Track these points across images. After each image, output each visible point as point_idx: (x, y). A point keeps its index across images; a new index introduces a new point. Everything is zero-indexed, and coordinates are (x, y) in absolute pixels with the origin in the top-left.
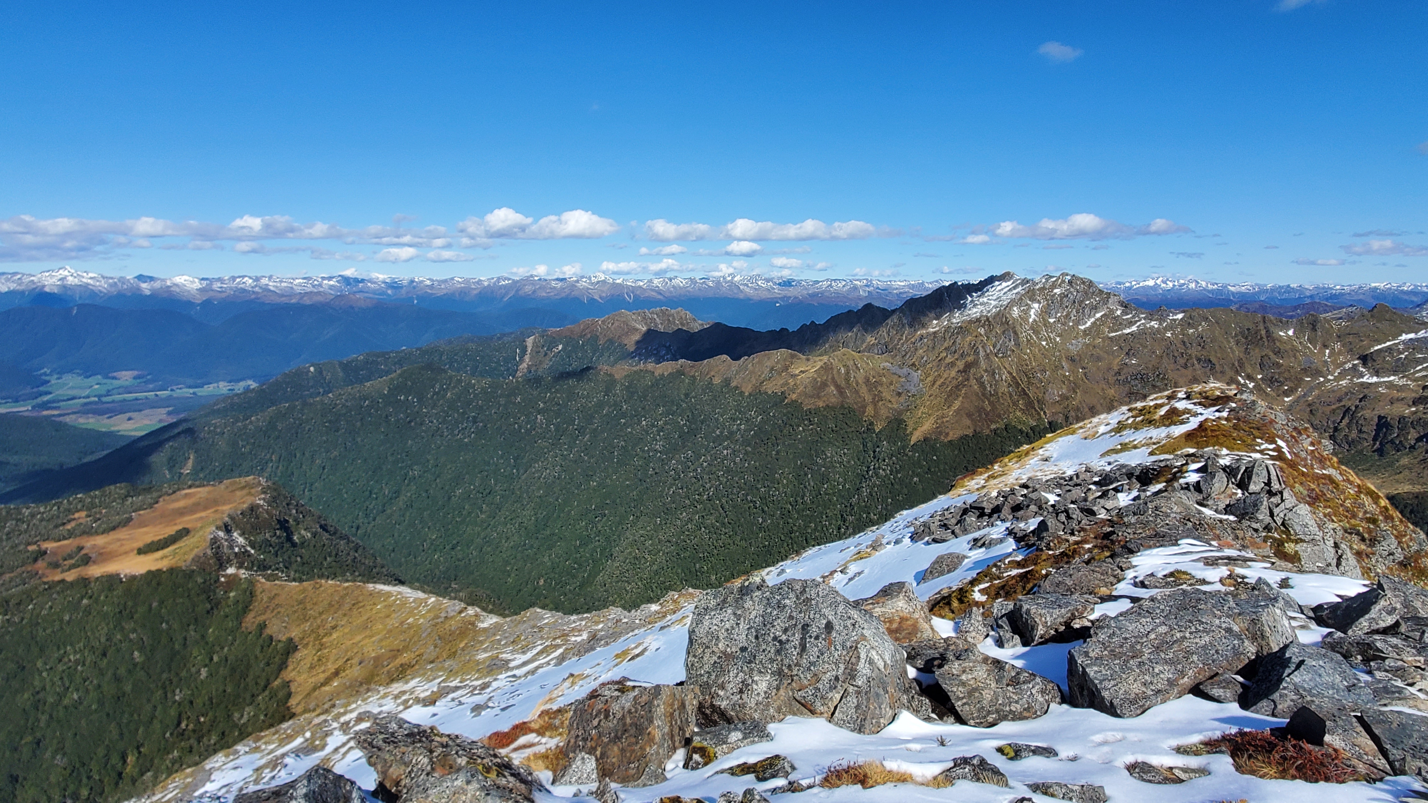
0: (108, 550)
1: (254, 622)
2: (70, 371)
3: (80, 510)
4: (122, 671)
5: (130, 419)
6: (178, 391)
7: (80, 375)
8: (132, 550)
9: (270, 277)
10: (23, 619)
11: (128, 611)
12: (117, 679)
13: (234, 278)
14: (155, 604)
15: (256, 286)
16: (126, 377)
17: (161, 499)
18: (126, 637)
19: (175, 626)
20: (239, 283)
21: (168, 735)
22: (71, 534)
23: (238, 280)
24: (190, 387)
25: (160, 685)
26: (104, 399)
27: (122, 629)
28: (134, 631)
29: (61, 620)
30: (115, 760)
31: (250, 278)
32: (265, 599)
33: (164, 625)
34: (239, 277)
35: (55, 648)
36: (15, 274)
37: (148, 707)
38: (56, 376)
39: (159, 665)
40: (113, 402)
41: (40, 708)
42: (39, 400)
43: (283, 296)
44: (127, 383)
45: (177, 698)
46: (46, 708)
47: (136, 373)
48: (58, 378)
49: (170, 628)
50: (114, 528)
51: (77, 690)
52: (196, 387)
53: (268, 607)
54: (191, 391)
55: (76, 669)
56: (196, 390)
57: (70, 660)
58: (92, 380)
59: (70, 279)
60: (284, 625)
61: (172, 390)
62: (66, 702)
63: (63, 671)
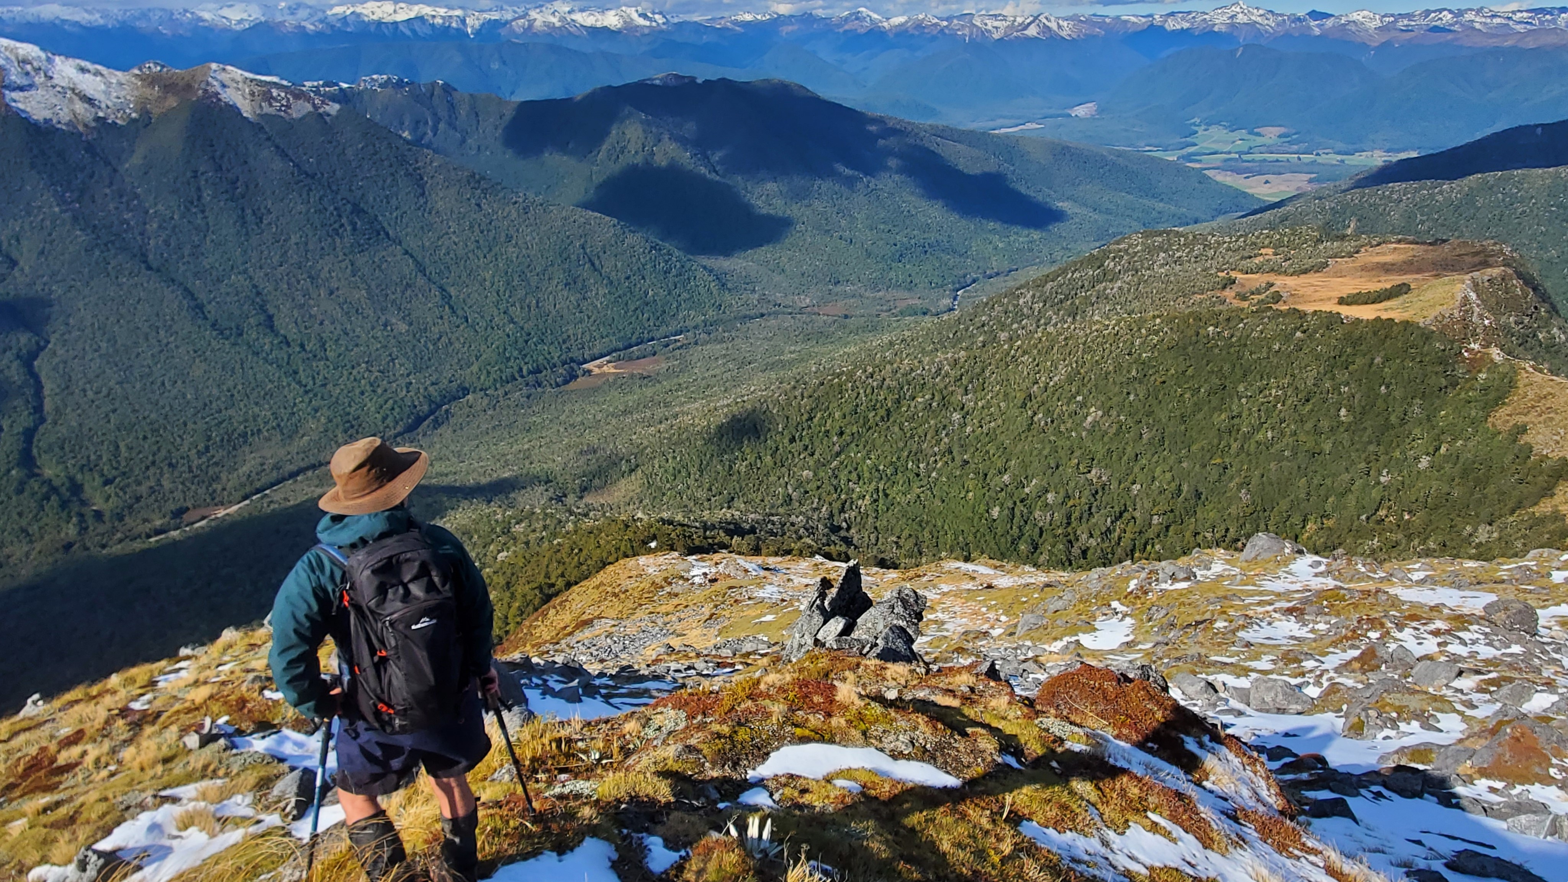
0: (1300, 293)
1: (1508, 421)
2: (1218, 123)
3: (1267, 247)
4: (1325, 424)
5: (1267, 182)
6: (1324, 156)
7: (1225, 127)
8: (1329, 299)
9: (1479, 11)
10: (1232, 336)
11: (1343, 358)
12: (1317, 431)
13: (1427, 13)
14: (1378, 360)
15: (1456, 23)
16: (1271, 134)
17: (1363, 250)
18: (1336, 389)
19: (1398, 394)
20: (1433, 20)
21: (1364, 517)
22: (1259, 269)
23: (1433, 15)
24: (1339, 153)
25: (1363, 456)
26: (1244, 157)
27: (1333, 378)
28: (1347, 384)
29: (1270, 348)
30: (1296, 519)
31: (1450, 11)
32: (1531, 395)
33: (1383, 388)
34: (1435, 12)
35: (1258, 377)
36: (1189, 13)
37: (1346, 477)
38: (1203, 127)
39: (1367, 434)
40: (1253, 161)
41: (1234, 433)
42: (1184, 152)
43: (1493, 36)
44: (1270, 142)
45: (1382, 479)
46: (1239, 436)
47: (1282, 130)
48: (1206, 130)
49: (1389, 394)
50: (1305, 272)
51: (1273, 429)
52: (1346, 154)
53: (1533, 407)
54: (1339, 157)
55: (1275, 406)
56: (1344, 157)
57: (1270, 394)
58: (1237, 135)
59: (1240, 16)
60: (1555, 438)
61: (1318, 154)
62: (1260, 436)
63: (1263, 404)
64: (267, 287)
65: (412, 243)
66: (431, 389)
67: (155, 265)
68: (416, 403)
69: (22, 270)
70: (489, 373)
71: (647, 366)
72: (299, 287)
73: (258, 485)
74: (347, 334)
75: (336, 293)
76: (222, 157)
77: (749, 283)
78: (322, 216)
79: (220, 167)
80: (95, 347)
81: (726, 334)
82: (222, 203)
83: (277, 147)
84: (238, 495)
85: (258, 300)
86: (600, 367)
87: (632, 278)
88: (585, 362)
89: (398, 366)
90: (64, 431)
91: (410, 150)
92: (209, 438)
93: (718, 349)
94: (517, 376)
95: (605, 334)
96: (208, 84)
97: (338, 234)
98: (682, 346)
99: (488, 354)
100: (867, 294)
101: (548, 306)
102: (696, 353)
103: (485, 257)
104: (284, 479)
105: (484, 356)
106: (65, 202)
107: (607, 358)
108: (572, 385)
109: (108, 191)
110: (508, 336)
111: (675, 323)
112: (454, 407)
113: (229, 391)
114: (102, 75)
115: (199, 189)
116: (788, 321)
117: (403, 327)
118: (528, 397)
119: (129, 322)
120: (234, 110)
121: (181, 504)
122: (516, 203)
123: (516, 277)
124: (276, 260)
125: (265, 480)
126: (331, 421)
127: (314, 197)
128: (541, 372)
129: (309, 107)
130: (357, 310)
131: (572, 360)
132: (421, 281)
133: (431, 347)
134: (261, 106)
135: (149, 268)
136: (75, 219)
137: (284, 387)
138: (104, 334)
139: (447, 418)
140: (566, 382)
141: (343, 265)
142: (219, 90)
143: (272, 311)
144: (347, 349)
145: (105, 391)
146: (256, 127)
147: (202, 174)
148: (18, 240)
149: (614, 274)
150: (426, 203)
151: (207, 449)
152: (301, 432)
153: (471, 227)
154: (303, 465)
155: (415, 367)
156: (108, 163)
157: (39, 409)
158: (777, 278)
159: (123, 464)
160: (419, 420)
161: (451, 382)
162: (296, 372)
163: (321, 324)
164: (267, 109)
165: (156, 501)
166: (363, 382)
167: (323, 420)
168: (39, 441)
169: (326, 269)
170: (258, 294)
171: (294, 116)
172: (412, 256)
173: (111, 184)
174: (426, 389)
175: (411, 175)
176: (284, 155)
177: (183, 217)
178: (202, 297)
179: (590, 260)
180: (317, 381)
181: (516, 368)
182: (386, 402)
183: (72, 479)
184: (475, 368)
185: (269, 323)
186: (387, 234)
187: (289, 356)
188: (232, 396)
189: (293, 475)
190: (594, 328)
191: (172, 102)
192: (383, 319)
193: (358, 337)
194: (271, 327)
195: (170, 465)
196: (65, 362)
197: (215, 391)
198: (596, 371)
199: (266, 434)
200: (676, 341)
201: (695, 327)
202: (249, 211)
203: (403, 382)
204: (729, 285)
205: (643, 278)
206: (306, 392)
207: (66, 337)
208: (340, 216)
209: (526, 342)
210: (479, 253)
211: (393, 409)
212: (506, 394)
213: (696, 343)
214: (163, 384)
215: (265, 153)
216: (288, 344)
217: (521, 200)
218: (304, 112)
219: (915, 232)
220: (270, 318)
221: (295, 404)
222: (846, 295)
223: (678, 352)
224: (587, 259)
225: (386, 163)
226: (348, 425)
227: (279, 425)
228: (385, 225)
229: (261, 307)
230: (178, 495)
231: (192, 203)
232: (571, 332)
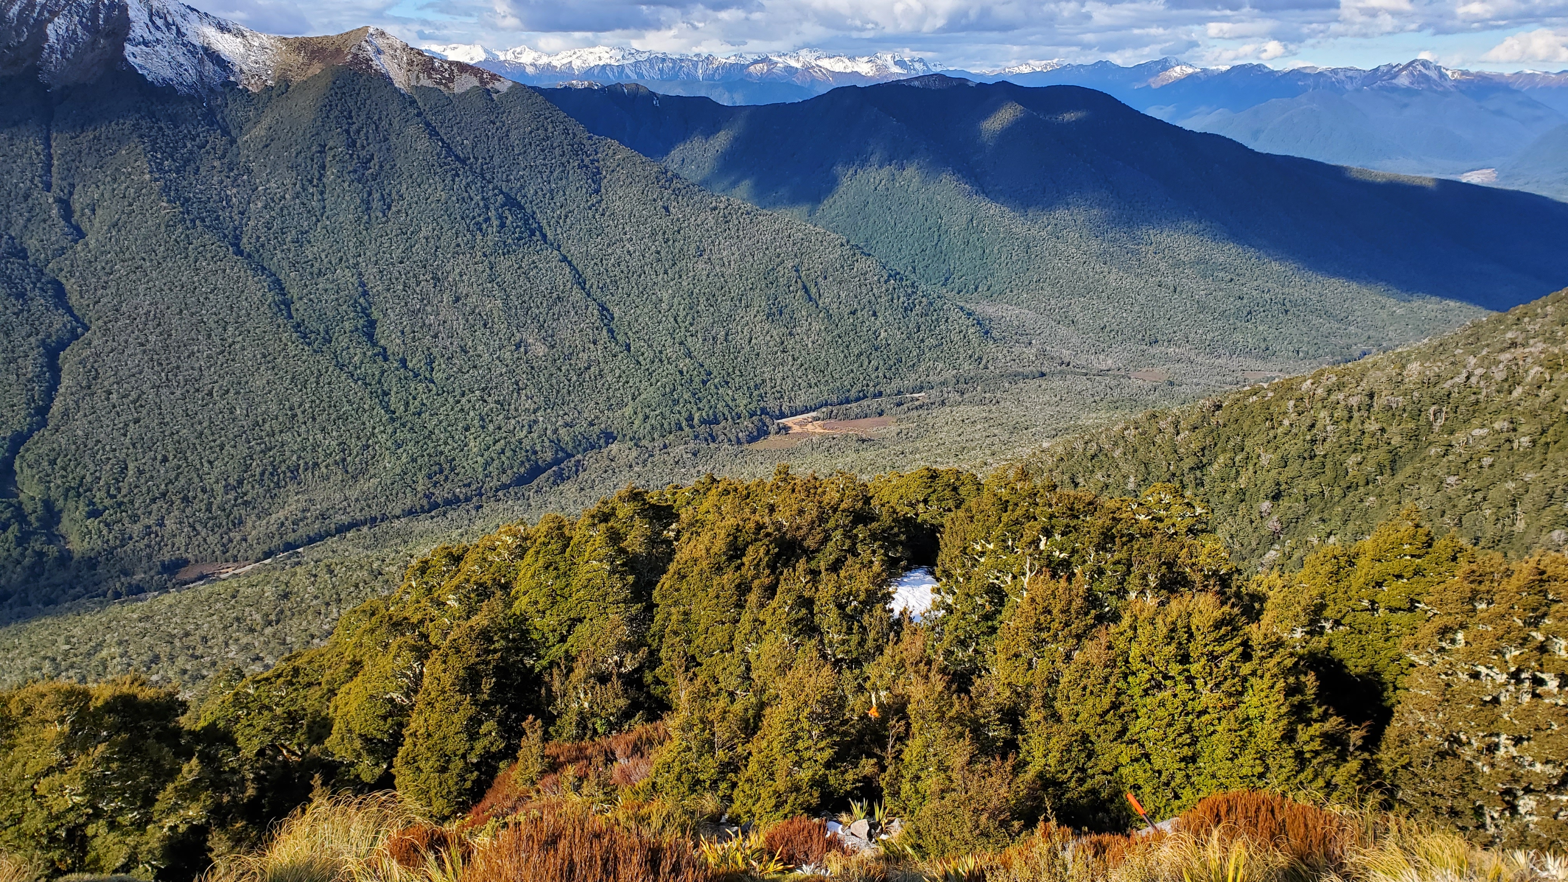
64: (376, 286)
65: (574, 250)
66: (562, 431)
67: (247, 249)
68: (538, 448)
69: (87, 244)
70: (647, 417)
71: (869, 427)
72: (418, 289)
73: (291, 537)
74: (466, 352)
75: (463, 300)
76: (358, 131)
77: (1022, 334)
78: (465, 206)
79: (354, 143)
80: (142, 339)
81: (988, 395)
82: (346, 184)
83: (428, 124)
84: (259, 550)
85: (362, 300)
86: (801, 424)
87: (859, 314)
88: (783, 415)
89: (523, 397)
90: (63, 442)
91: (590, 138)
92: (248, 467)
93: (975, 411)
94: (684, 424)
95: (813, 382)
96: (360, 48)
97: (481, 230)
98: (921, 407)
99: (649, 394)
100: (1199, 359)
101: (739, 340)
102: (940, 416)
103: (666, 272)
104: (329, 534)
105: (643, 396)
106: (160, 170)
107: (814, 414)
108: (760, 445)
109: (217, 163)
110: (681, 372)
111: (914, 376)
112: (590, 459)
113: (291, 409)
114: (244, 36)
115: (323, 167)
116: (1082, 383)
117: (541, 349)
118: (695, 455)
119: (192, 314)
120: (386, 80)
121: (182, 553)
122: (715, 208)
123: (702, 300)
124: (397, 254)
125: (303, 531)
126: (414, 460)
127: (461, 182)
128: (718, 423)
129: (475, 82)
130: (485, 325)
131: (764, 411)
132: (577, 295)
133: (575, 378)
134: (418, 77)
135: (239, 252)
136: (166, 189)
137: (365, 411)
138: (159, 325)
139: (577, 471)
140: (752, 439)
141: (480, 267)
142: (372, 55)
143: (376, 314)
144: (460, 370)
145: (134, 395)
146: (408, 101)
147: (331, 149)
148: (93, 211)
149: (835, 306)
150: (599, 202)
151: (240, 482)
152: (372, 472)
153: (654, 234)
154: (358, 516)
155: (547, 399)
156: (226, 132)
157: (43, 411)
158: (1063, 330)
159: (124, 491)
160: (536, 471)
161: (591, 424)
162: (386, 394)
163: (436, 336)
164: (425, 82)
165: (148, 546)
166: (472, 413)
167: (404, 459)
168: (27, 450)
169: (457, 271)
170: (365, 293)
171: (456, 91)
172: (570, 263)
173: (224, 156)
174: (555, 431)
175: (587, 167)
176: (433, 133)
177: (297, 195)
178: (294, 292)
179: (805, 287)
180: (412, 407)
181: (685, 415)
182: (496, 442)
183: (48, 504)
184: (628, 411)
185: (369, 330)
186: (544, 236)
187: (383, 373)
188: (295, 416)
189: (342, 529)
190: (800, 373)
191: (316, 68)
192: (518, 336)
193: (480, 356)
194: (370, 336)
195: (185, 499)
196: (98, 355)
197: (274, 407)
198: (796, 429)
199: (324, 470)
200: (912, 400)
201: (944, 383)
202: (376, 196)
203: (525, 419)
204: (995, 334)
205: (875, 314)
206: (393, 420)
207: (110, 325)
208: (488, 208)
209: (704, 383)
210: (658, 267)
211: (503, 452)
212: (665, 447)
213: (943, 403)
214: (210, 394)
215: (411, 130)
216: (386, 359)
217: (722, 206)
218: (468, 87)
219: (1269, 284)
220: (372, 324)
221: (373, 434)
222: (1167, 359)
223: (915, 413)
224: (800, 285)
225: (557, 152)
226: (436, 468)
227: (344, 460)
228: (544, 223)
229: (364, 310)
230: (181, 541)
231: (311, 182)
232: (767, 376)
